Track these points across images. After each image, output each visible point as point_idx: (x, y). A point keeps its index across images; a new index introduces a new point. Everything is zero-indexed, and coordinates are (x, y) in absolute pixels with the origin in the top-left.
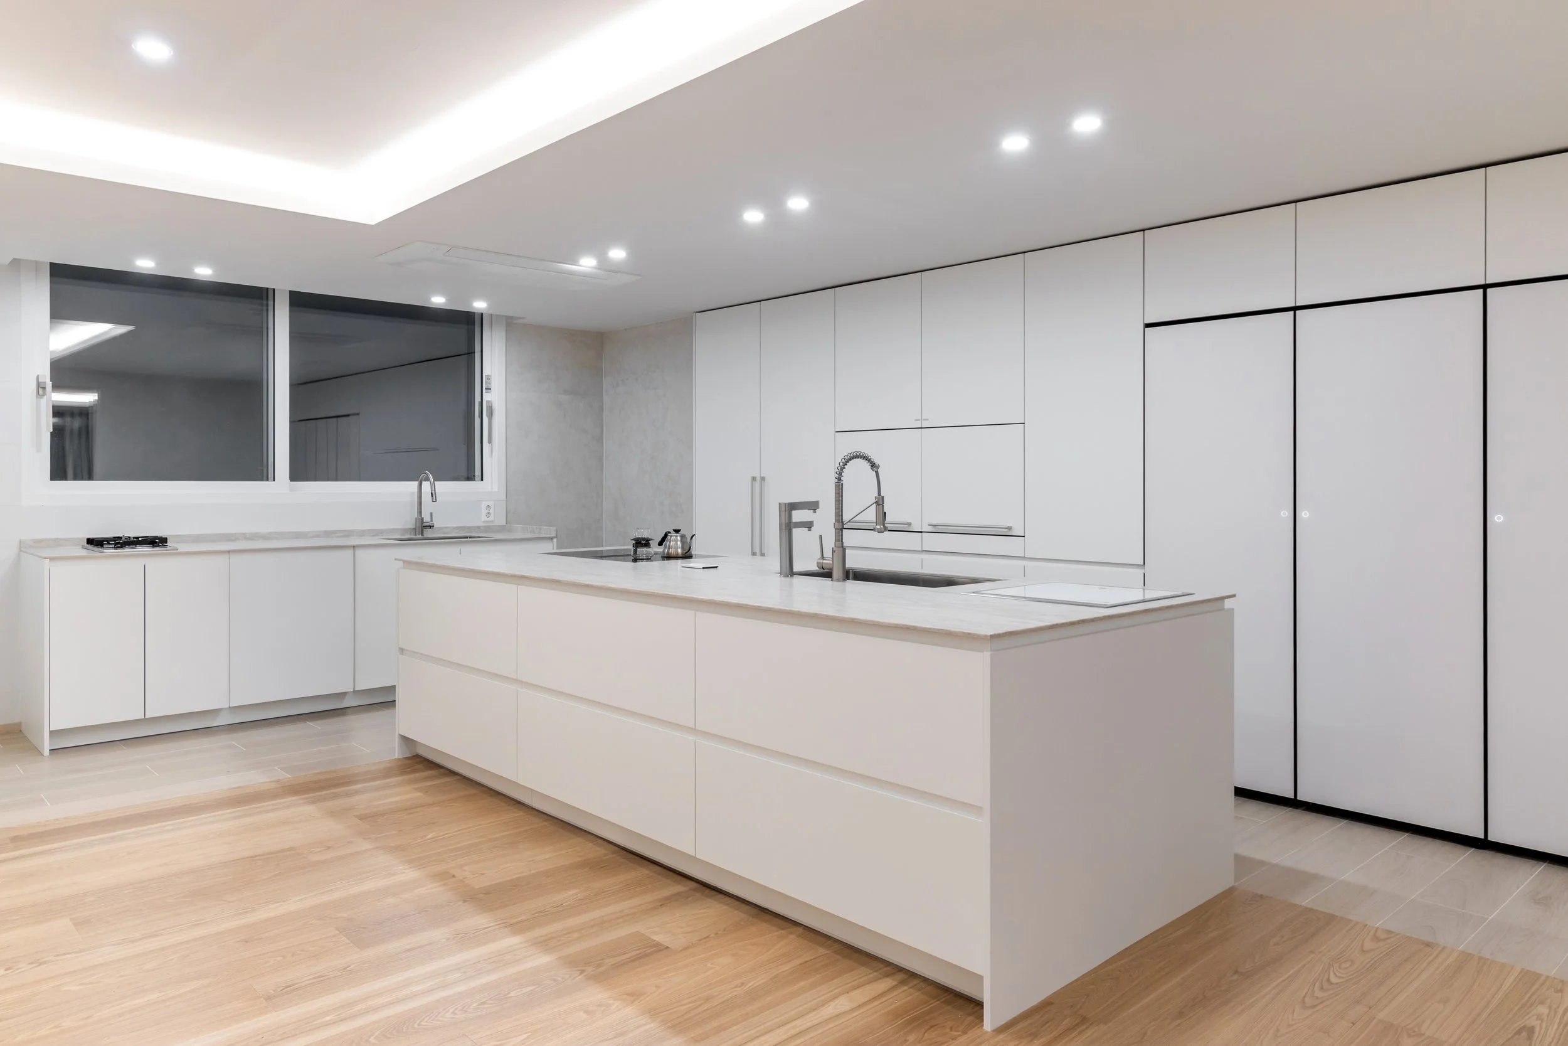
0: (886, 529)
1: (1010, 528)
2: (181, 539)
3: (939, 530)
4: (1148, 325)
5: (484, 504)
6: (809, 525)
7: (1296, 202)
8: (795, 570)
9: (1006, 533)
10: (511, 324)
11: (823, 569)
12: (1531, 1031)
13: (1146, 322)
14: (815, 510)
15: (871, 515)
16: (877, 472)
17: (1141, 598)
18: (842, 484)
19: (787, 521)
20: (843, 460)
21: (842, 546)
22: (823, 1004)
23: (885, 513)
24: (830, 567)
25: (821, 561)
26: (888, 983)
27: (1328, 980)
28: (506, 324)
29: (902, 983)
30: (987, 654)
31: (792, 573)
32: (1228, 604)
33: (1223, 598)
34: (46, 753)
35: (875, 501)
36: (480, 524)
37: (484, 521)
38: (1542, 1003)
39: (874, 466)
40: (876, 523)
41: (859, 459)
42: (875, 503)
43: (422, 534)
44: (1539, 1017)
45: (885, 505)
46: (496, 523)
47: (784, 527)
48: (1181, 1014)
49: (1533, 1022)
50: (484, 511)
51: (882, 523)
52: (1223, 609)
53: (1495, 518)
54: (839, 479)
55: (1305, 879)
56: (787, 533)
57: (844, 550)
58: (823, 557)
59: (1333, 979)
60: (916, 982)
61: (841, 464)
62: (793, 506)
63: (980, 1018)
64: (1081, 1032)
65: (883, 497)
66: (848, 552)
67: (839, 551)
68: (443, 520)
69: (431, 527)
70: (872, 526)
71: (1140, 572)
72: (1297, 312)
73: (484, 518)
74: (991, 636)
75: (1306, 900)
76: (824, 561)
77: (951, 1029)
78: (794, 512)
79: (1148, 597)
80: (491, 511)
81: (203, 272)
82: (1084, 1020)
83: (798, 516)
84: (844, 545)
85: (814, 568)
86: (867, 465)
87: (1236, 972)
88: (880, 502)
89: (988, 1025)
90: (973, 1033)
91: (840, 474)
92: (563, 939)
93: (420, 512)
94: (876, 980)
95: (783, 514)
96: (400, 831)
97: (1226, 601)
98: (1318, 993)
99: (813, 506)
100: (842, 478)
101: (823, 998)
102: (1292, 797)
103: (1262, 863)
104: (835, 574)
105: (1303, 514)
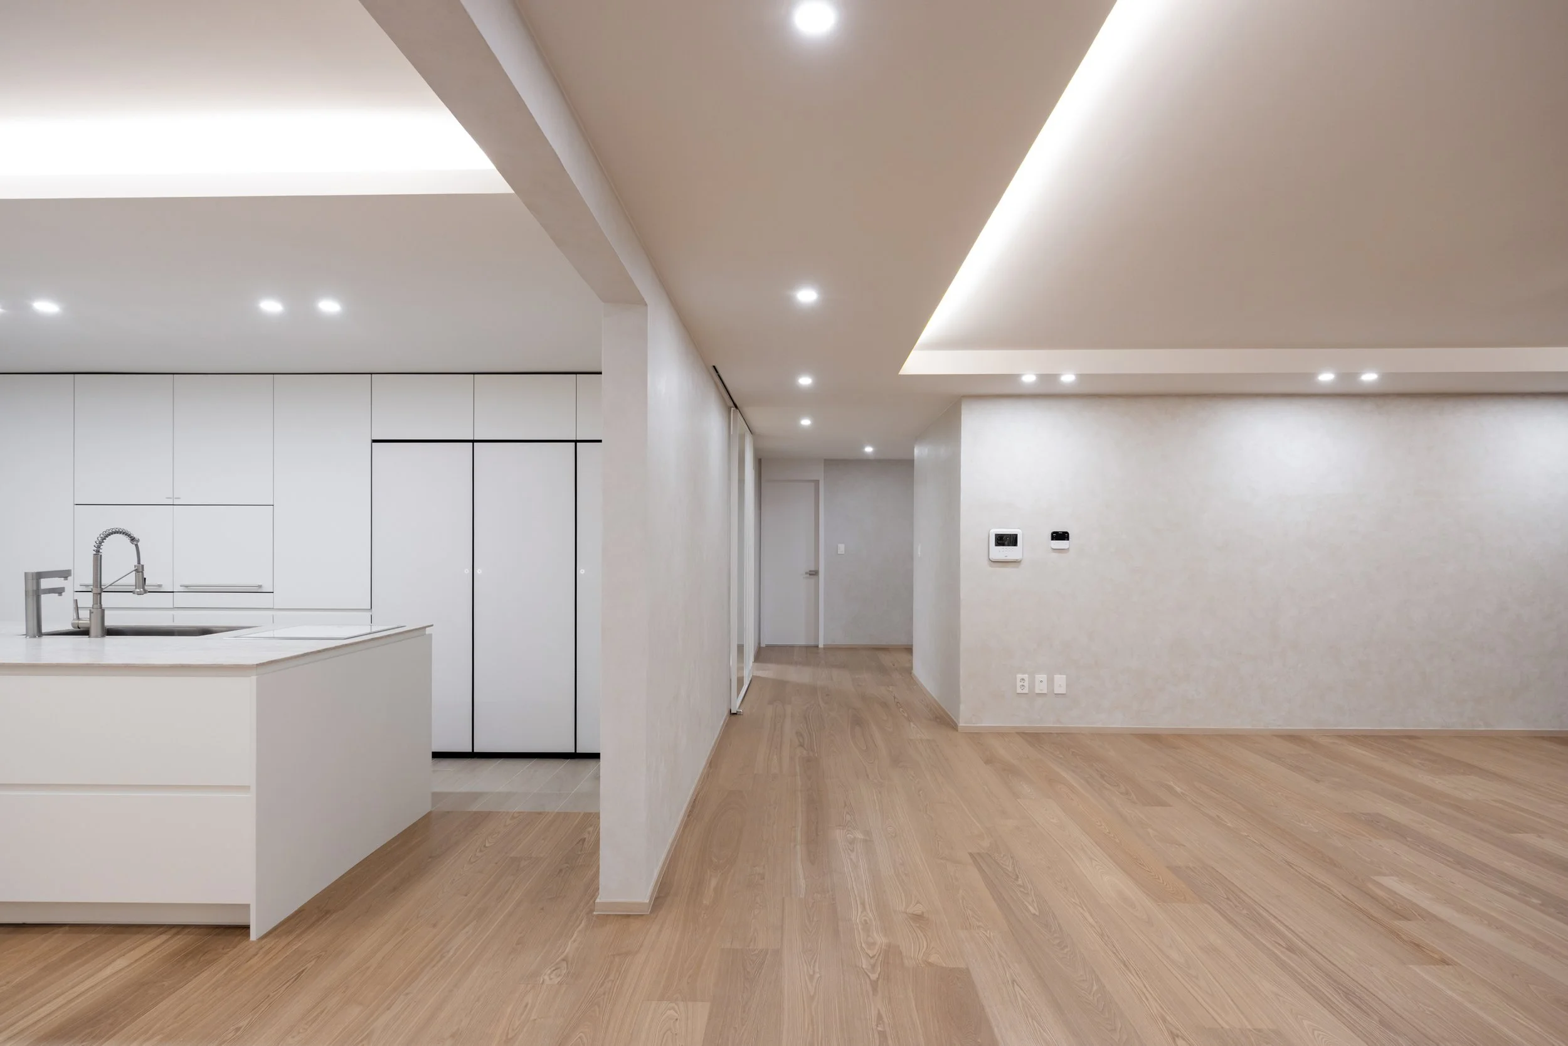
0: (145, 592)
1: (260, 586)
3: (189, 590)
4: (374, 441)
6: (59, 591)
7: (474, 374)
8: (44, 630)
9: (258, 590)
11: (79, 628)
12: (584, 840)
13: (373, 439)
14: (66, 578)
15: (131, 580)
16: (137, 546)
17: (369, 631)
18: (101, 555)
19: (35, 588)
20: (102, 536)
21: (101, 607)
22: (100, 970)
23: (145, 579)
24: (87, 626)
25: (77, 622)
26: (164, 937)
27: (485, 846)
29: (177, 933)
30: (254, 678)
31: (40, 634)
32: (428, 631)
33: (425, 628)
35: (134, 569)
38: (591, 826)
39: (133, 539)
40: (136, 586)
41: (118, 535)
42: (135, 570)
44: (589, 833)
45: (144, 572)
47: (31, 593)
48: (395, 889)
49: (586, 836)
51: (142, 585)
52: (425, 634)
53: (581, 571)
54: (98, 551)
55: (475, 796)
56: (35, 598)
57: (103, 611)
58: (78, 618)
59: (487, 845)
60: (187, 931)
61: (99, 539)
62: (39, 576)
63: (248, 935)
64: (326, 919)
65: (143, 566)
66: (106, 612)
67: (97, 612)
70: (132, 588)
71: (368, 614)
72: (475, 443)
74: (257, 665)
75: (476, 807)
76: (80, 622)
77: (223, 949)
78: (42, 580)
79: (373, 630)
82: (327, 912)
83: (45, 583)
84: (103, 606)
85: (70, 628)
86: (127, 540)
87: (430, 857)
88: (139, 570)
89: (254, 935)
90: (244, 944)
91: (99, 547)
94: (152, 939)
95: (30, 582)
97: (427, 629)
98: (478, 854)
99: (65, 574)
100: (101, 551)
101: (100, 965)
102: (471, 751)
103: (450, 793)
104: (92, 632)
105: (478, 571)
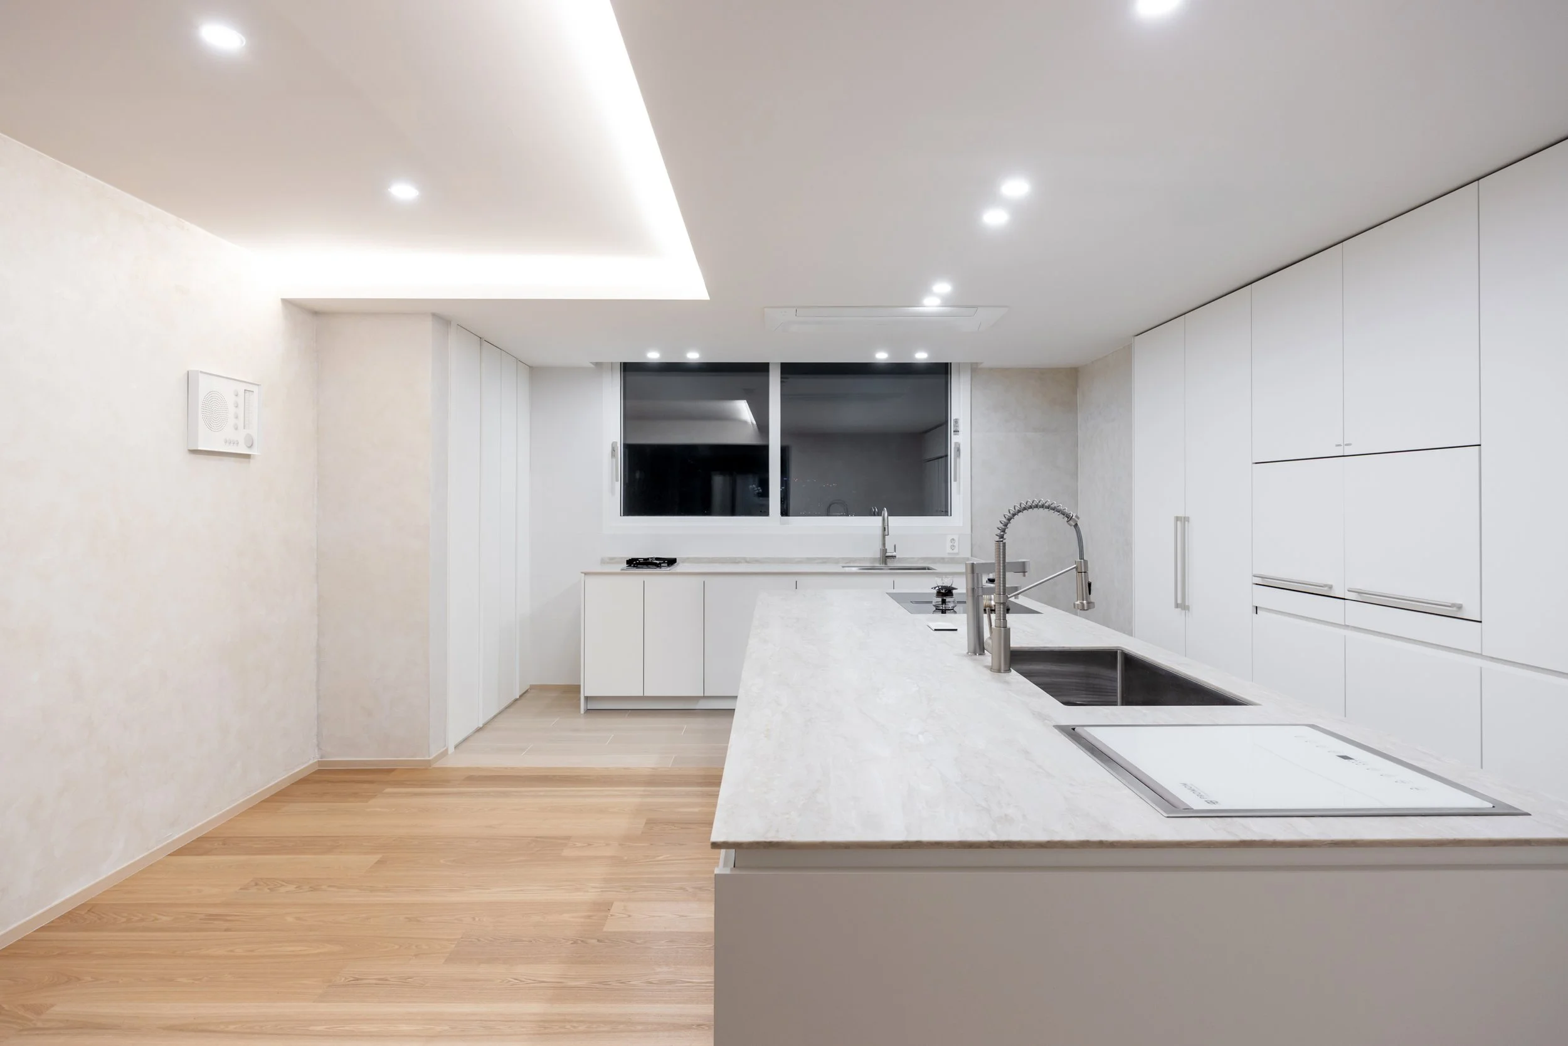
2: (686, 560)
3: (1366, 599)
5: (949, 538)
9: (1453, 613)
10: (975, 369)
23: (1090, 585)
28: (971, 369)
34: (582, 711)
36: (946, 556)
37: (949, 553)
43: (886, 563)
46: (961, 556)
50: (949, 544)
68: (905, 553)
69: (894, 557)
73: (949, 550)
80: (956, 544)
81: (693, 356)
92: (568, 1027)
93: (884, 544)
96: (652, 844)
